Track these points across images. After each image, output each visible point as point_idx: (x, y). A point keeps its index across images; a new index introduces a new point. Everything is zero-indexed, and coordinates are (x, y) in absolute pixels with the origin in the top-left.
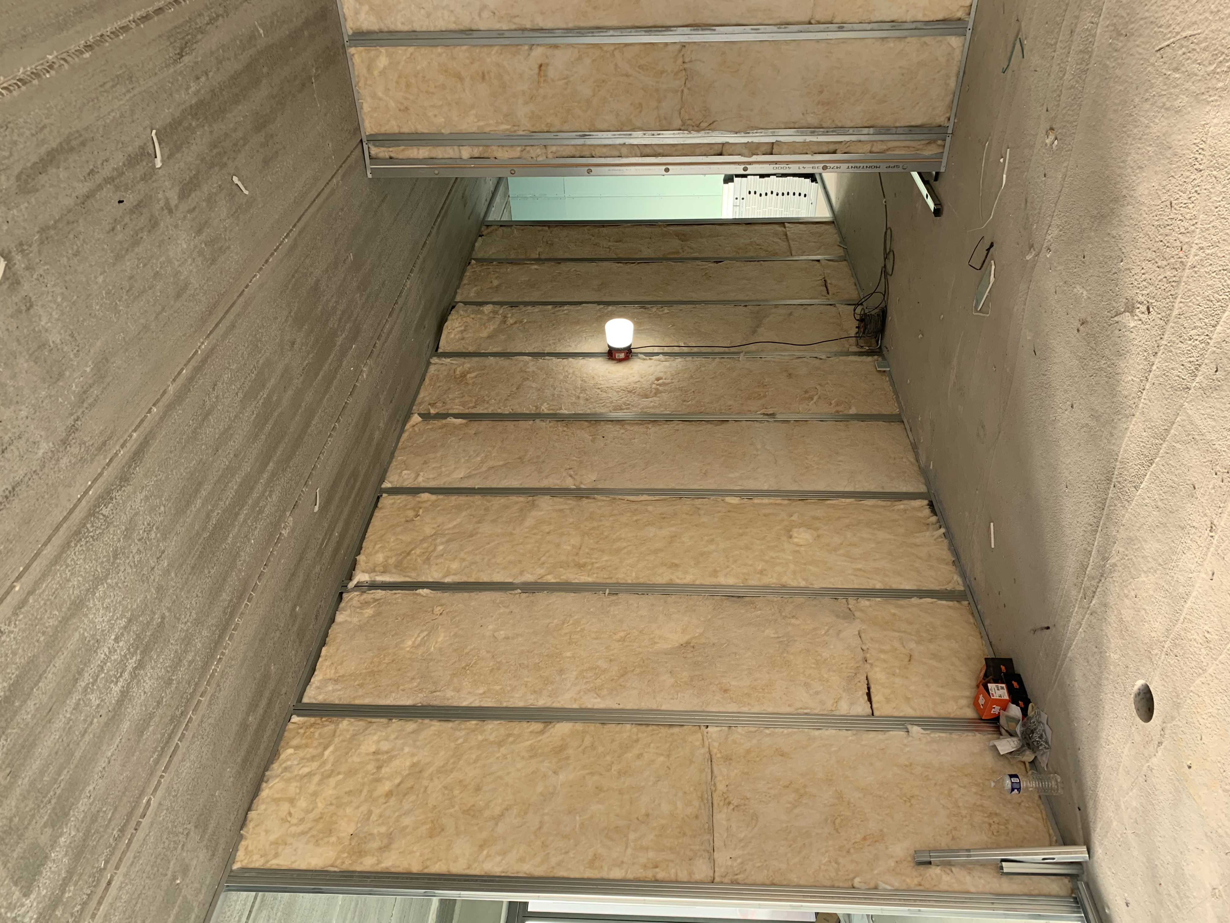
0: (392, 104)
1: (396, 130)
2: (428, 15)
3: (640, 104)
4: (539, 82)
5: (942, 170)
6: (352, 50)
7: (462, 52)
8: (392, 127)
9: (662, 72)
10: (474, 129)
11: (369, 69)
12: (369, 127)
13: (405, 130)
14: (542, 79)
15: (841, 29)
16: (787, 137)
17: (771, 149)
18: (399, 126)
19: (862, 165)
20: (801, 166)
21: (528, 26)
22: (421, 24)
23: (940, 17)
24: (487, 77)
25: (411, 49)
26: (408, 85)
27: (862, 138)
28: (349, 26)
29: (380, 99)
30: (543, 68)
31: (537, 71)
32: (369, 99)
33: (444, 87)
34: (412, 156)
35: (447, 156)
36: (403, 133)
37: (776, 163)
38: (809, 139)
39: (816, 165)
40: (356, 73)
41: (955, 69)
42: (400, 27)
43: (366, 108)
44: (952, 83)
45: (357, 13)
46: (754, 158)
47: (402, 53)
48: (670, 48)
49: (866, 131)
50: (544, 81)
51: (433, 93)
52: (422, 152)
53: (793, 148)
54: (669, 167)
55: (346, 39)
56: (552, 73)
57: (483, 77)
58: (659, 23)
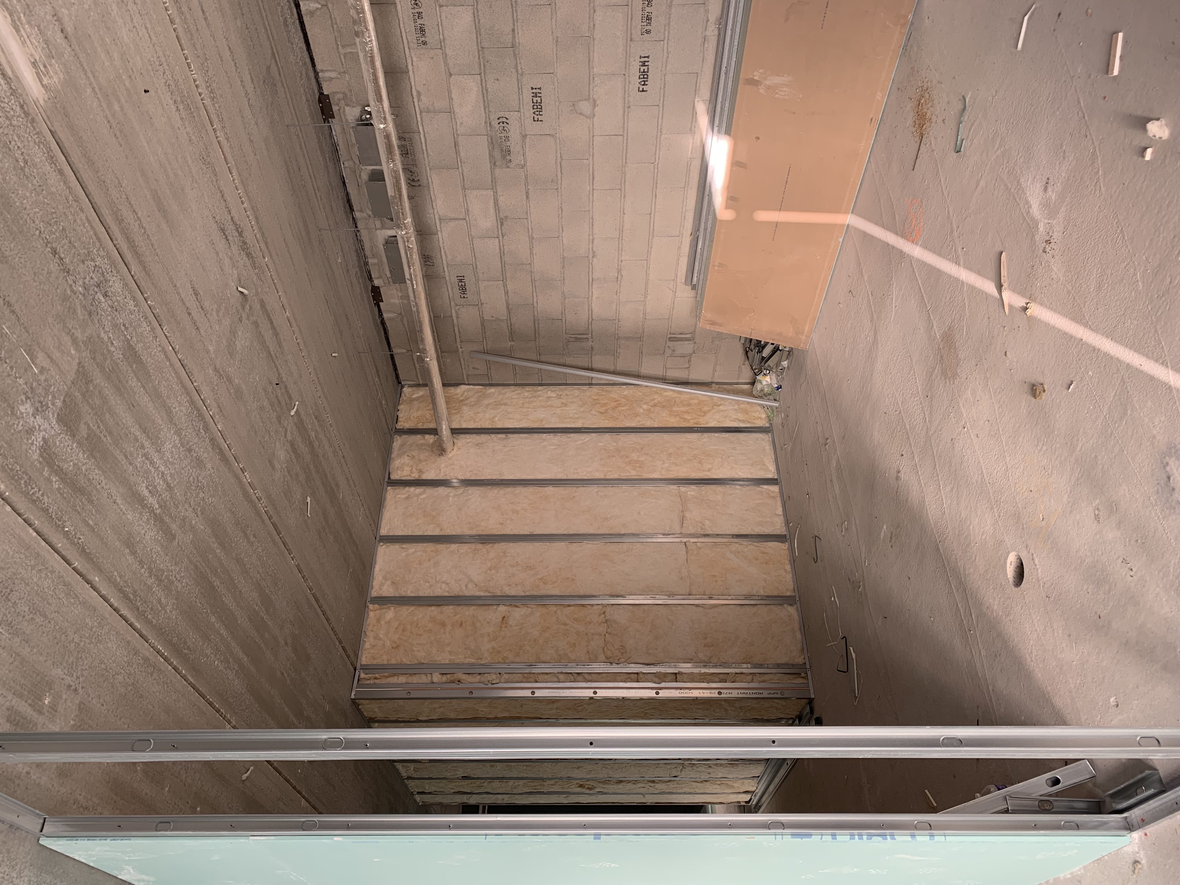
0: (388, 643)
1: (386, 662)
2: (431, 586)
3: (574, 644)
4: (501, 627)
5: (813, 696)
6: (371, 606)
7: (449, 610)
8: (384, 660)
9: (590, 623)
10: (447, 662)
11: (378, 620)
12: (364, 659)
13: (393, 661)
15: (711, 598)
16: (686, 668)
17: (676, 677)
18: (388, 660)
19: (748, 691)
20: (701, 691)
21: (499, 594)
22: (425, 591)
23: (775, 593)
24: (464, 625)
25: (412, 608)
26: (404, 630)
27: (744, 671)
28: (374, 593)
29: (380, 639)
30: (505, 619)
31: (500, 619)
32: (371, 639)
33: (430, 631)
34: (392, 682)
35: (420, 681)
36: (391, 664)
37: (681, 689)
38: (703, 670)
39: (713, 691)
40: (368, 622)
41: (796, 626)
42: (409, 594)
43: (367, 645)
44: (799, 636)
45: (382, 584)
46: (663, 685)
47: (405, 611)
48: (595, 607)
49: (745, 666)
50: (506, 627)
51: (421, 635)
52: (402, 679)
53: (692, 677)
54: (597, 690)
55: (369, 599)
56: (511, 622)
57: (461, 624)
58: (588, 593)
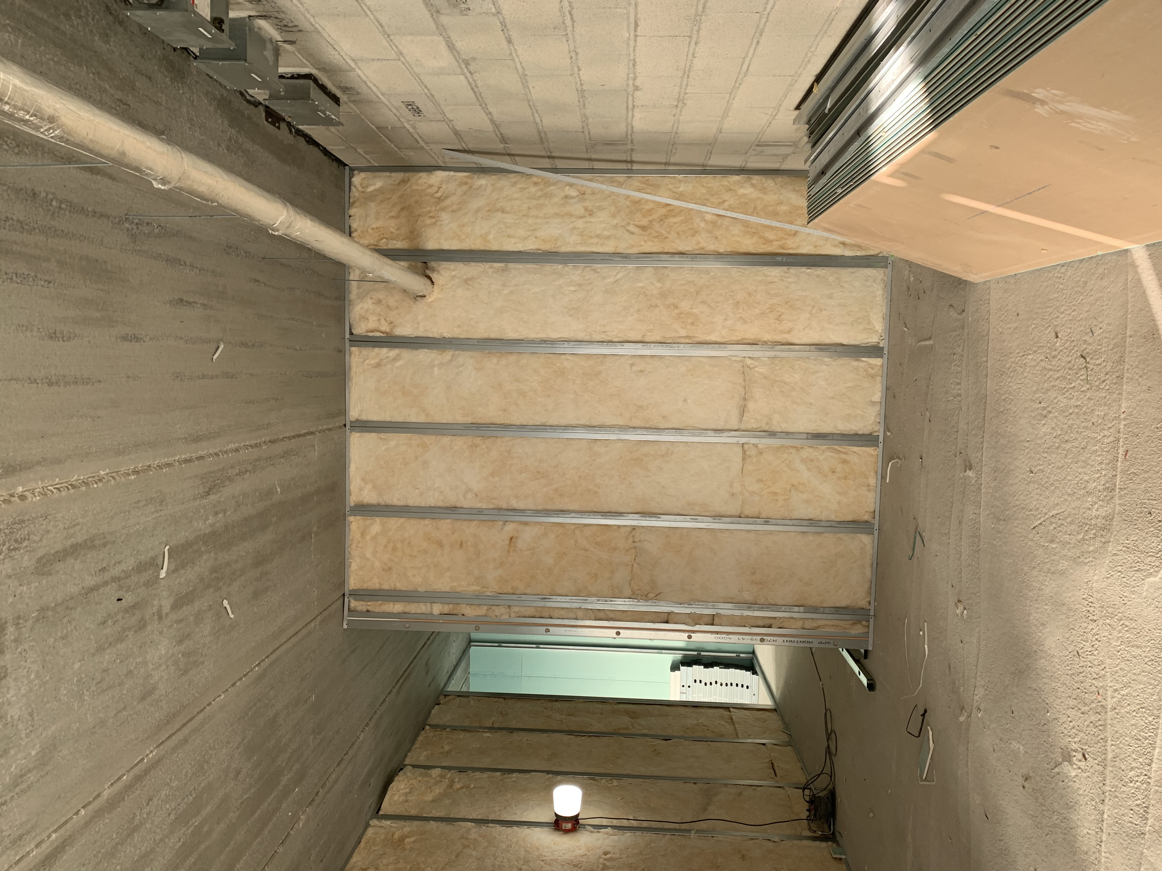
0: (377, 564)
1: (377, 587)
2: (421, 494)
3: (596, 574)
4: (509, 551)
5: (870, 648)
6: (351, 519)
7: (445, 525)
8: (374, 583)
9: (615, 549)
10: (447, 589)
11: (363, 534)
12: (353, 582)
13: (386, 587)
14: (512, 549)
15: (767, 523)
16: (726, 610)
17: (712, 620)
18: (380, 583)
19: (796, 639)
20: (741, 637)
21: (504, 507)
22: (414, 500)
23: (850, 518)
24: (464, 545)
25: (402, 520)
26: (394, 549)
27: (795, 615)
28: (353, 499)
29: (368, 560)
30: (513, 540)
31: (508, 542)
32: (358, 560)
33: (426, 552)
34: (387, 610)
35: (419, 611)
36: (383, 590)
37: (717, 633)
38: (746, 613)
39: (754, 637)
40: (351, 538)
41: (868, 561)
42: (396, 502)
43: (354, 566)
44: (868, 572)
45: (361, 489)
46: (697, 628)
47: (394, 523)
48: (622, 529)
49: (796, 609)
50: (514, 550)
51: (415, 557)
52: (397, 607)
53: (732, 621)
54: (621, 631)
55: (348, 509)
56: (520, 544)
57: (461, 545)
58: (614, 509)
